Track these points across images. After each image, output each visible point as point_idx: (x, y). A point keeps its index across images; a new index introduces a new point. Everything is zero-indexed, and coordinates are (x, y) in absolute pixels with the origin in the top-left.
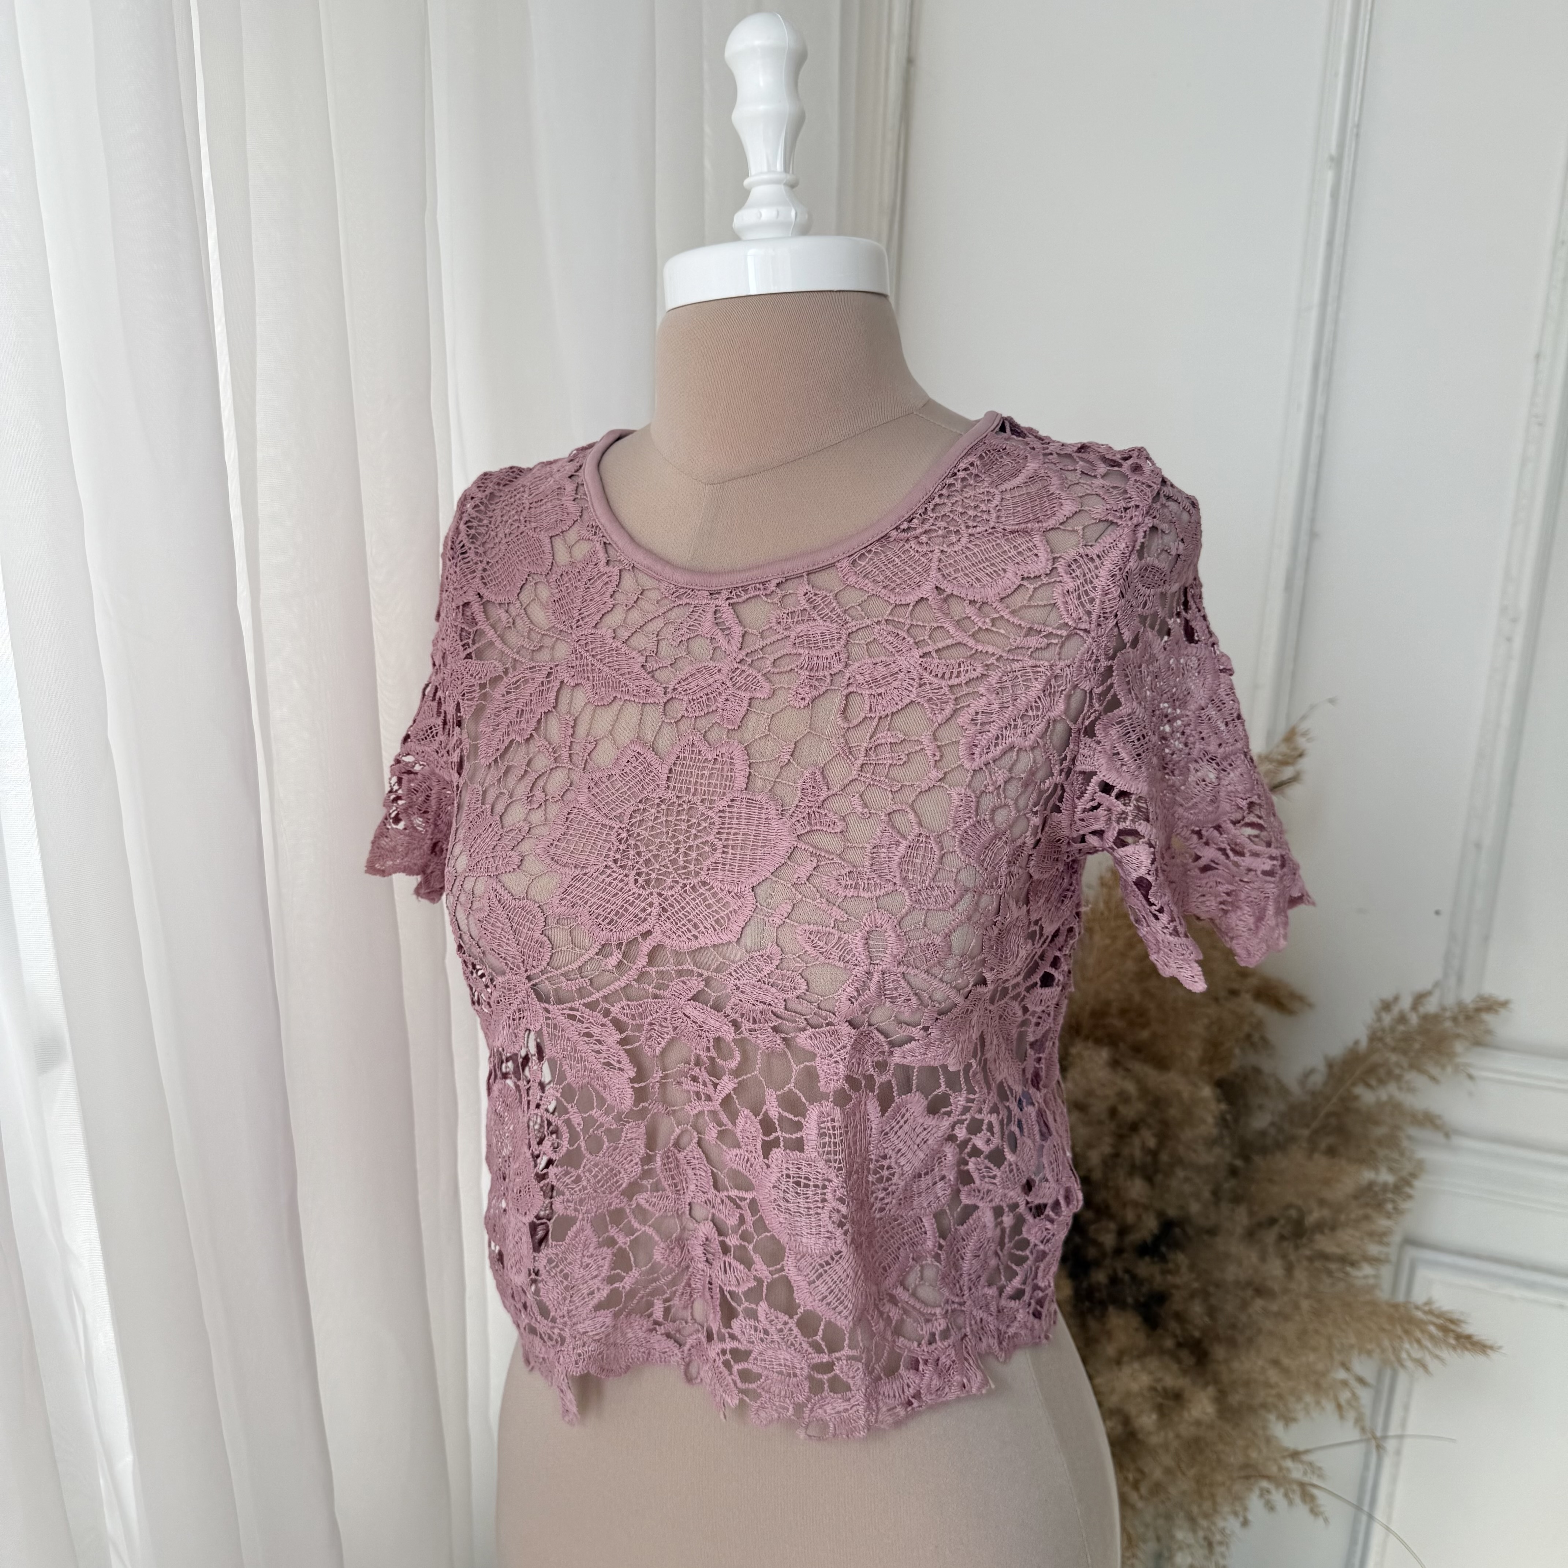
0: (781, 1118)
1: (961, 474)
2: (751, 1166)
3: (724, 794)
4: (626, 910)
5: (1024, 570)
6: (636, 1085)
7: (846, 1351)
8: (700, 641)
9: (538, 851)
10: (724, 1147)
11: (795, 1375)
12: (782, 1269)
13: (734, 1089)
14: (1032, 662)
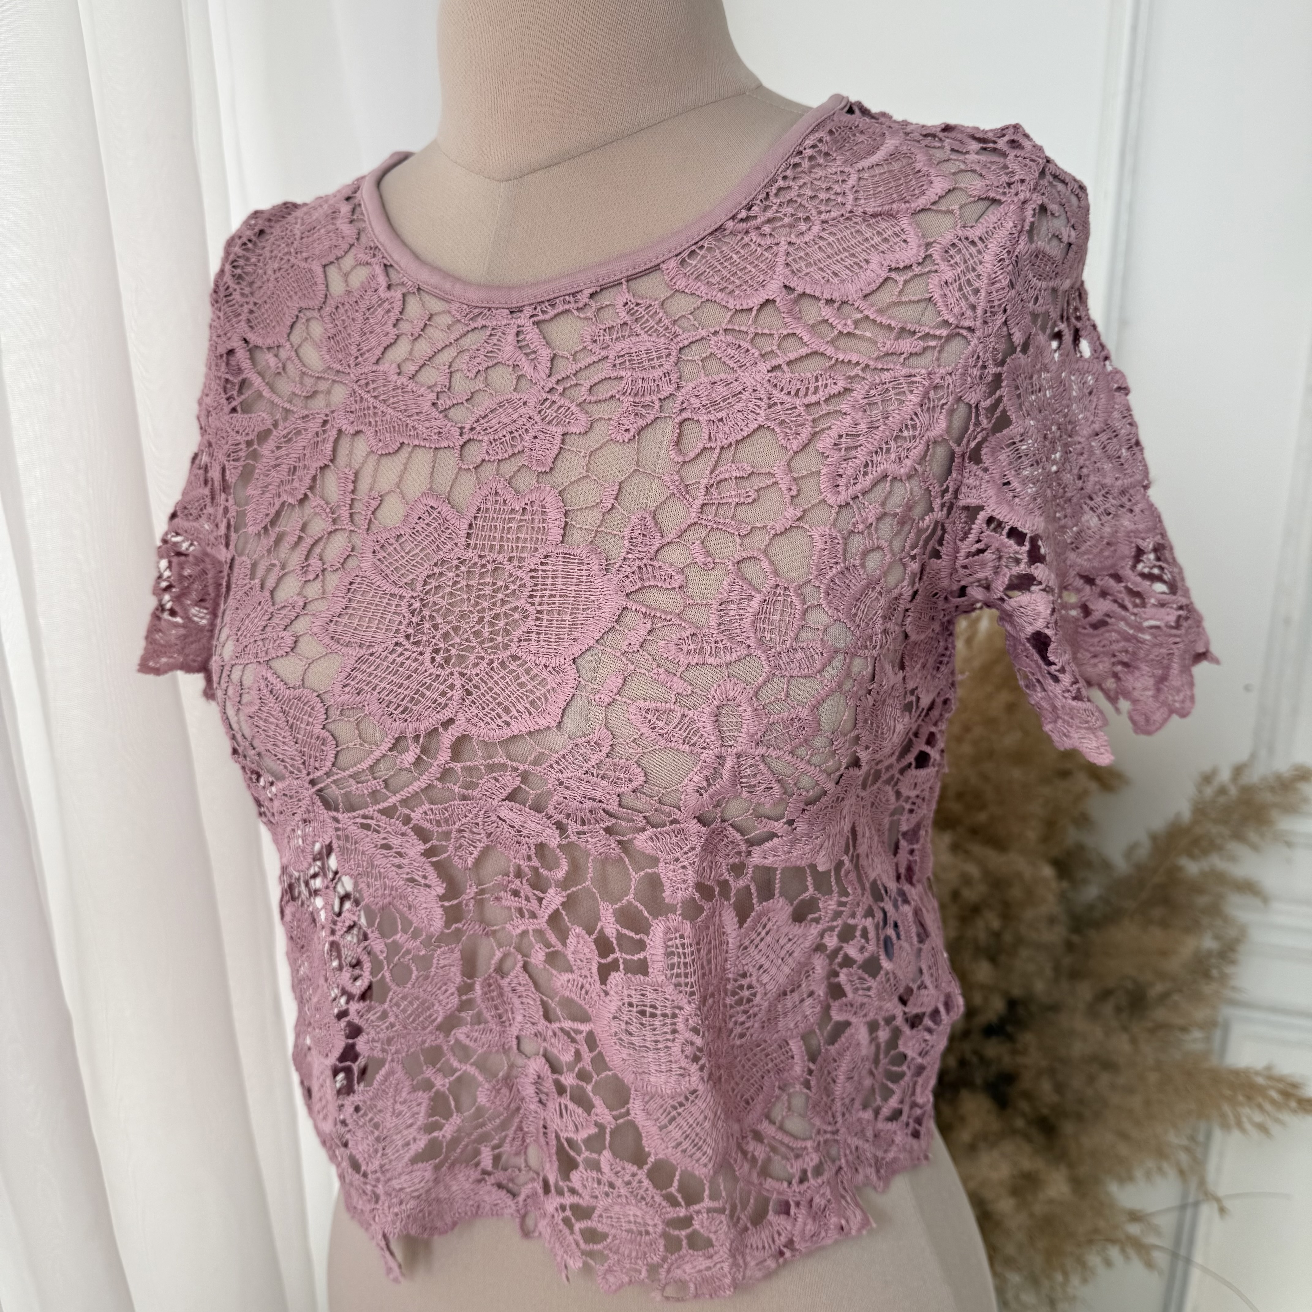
0: (620, 936)
1: (810, 152)
2: (587, 993)
3: (536, 550)
4: (423, 695)
5: (892, 259)
6: (447, 904)
7: (707, 1203)
8: (500, 370)
9: (315, 630)
10: (555, 972)
11: (647, 1233)
12: (628, 1113)
13: (563, 904)
14: (905, 371)
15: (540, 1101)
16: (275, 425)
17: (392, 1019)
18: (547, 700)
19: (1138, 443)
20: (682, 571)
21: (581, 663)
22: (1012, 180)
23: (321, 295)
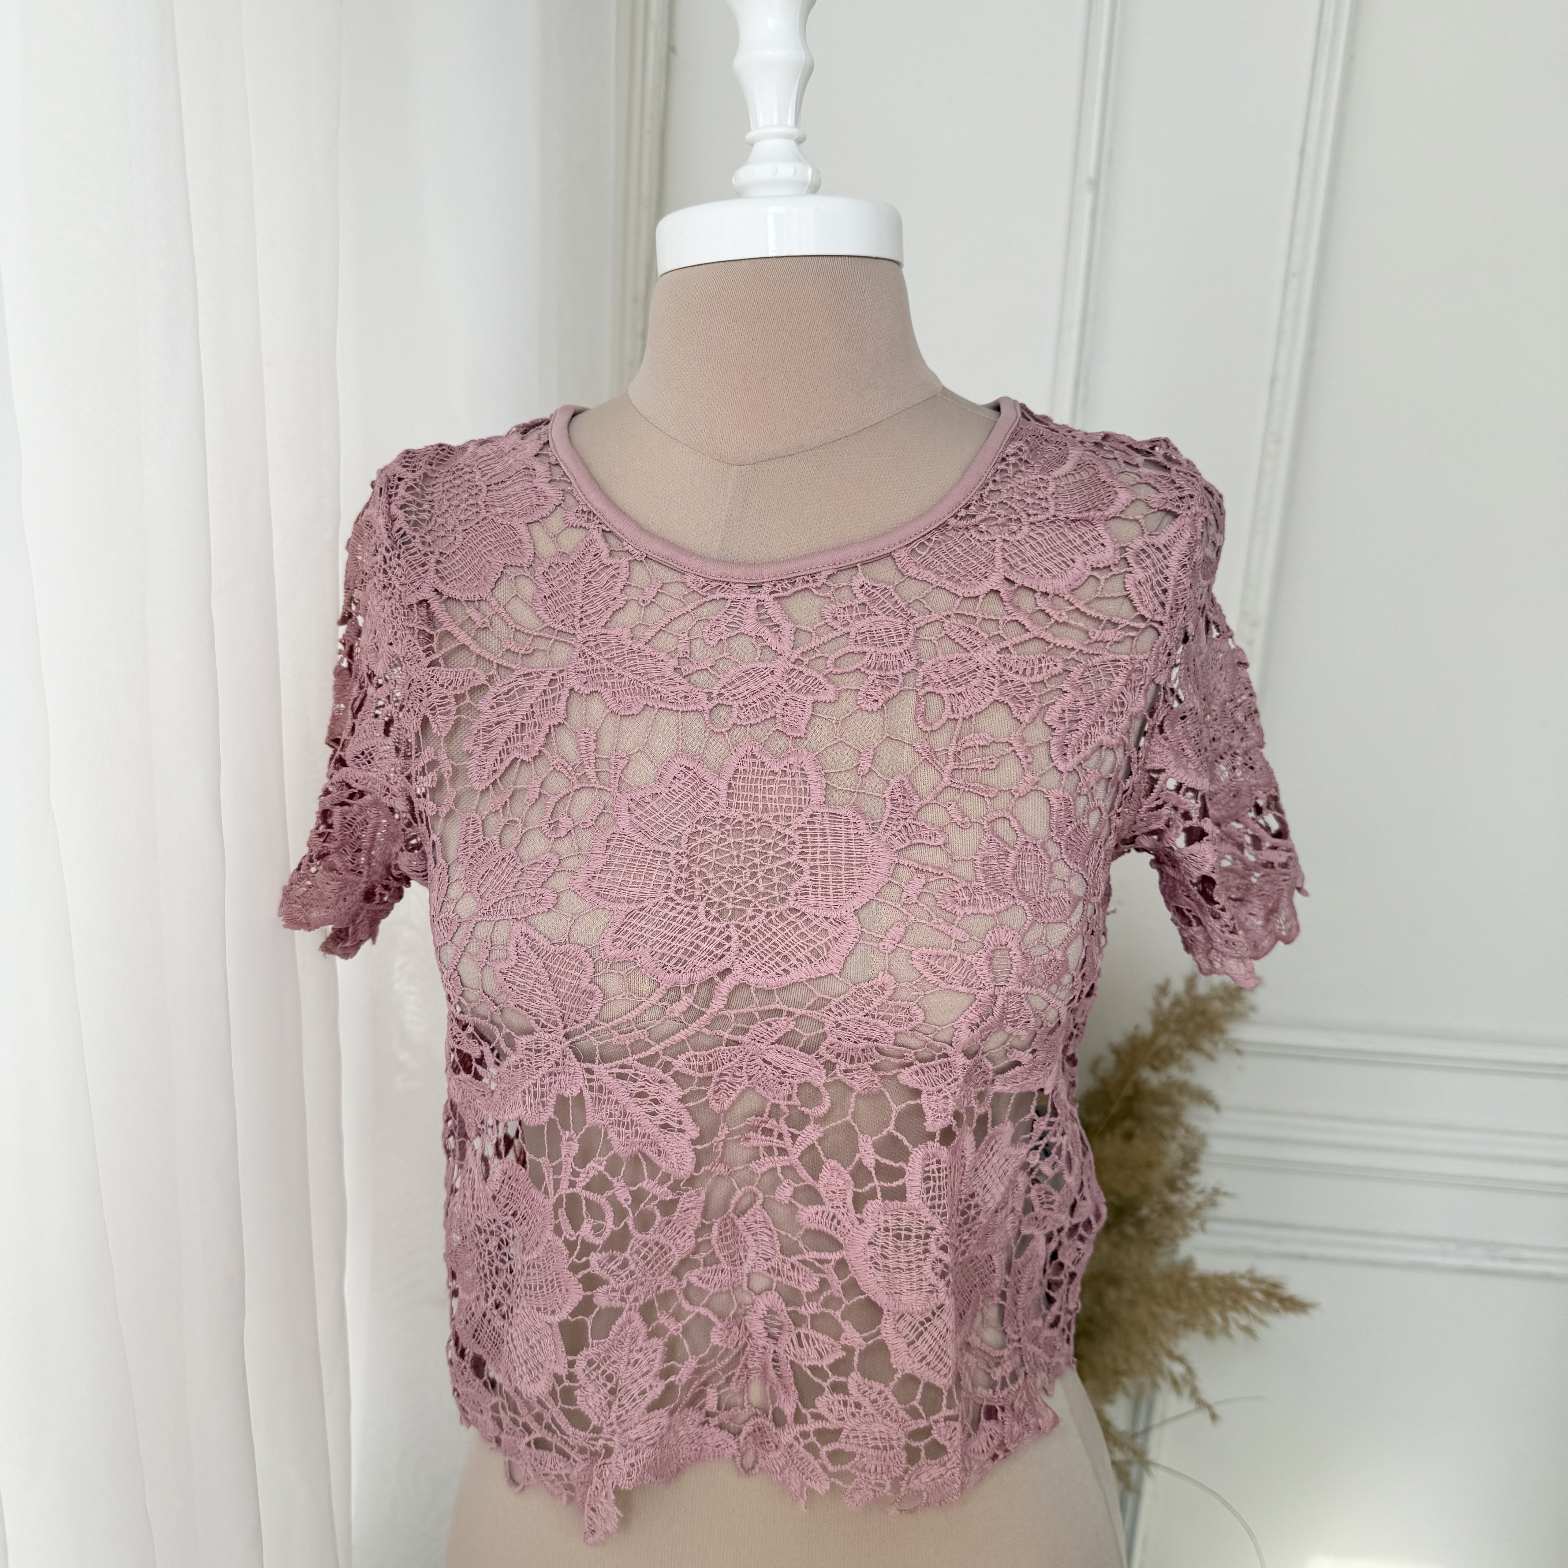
0: (878, 1166)
1: (1012, 460)
2: (839, 1222)
3: (801, 810)
4: (697, 947)
6: (699, 1147)
7: (945, 1412)
8: (741, 640)
9: (577, 887)
10: (800, 1206)
11: (892, 1447)
12: (878, 1333)
13: (820, 1140)
14: (1111, 657)
15: (770, 1336)
16: (490, 679)
17: (632, 1267)
18: (828, 949)
19: (1256, 711)
20: (942, 830)
21: (863, 914)
22: (1183, 495)
23: (529, 553)
